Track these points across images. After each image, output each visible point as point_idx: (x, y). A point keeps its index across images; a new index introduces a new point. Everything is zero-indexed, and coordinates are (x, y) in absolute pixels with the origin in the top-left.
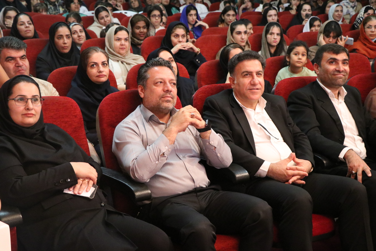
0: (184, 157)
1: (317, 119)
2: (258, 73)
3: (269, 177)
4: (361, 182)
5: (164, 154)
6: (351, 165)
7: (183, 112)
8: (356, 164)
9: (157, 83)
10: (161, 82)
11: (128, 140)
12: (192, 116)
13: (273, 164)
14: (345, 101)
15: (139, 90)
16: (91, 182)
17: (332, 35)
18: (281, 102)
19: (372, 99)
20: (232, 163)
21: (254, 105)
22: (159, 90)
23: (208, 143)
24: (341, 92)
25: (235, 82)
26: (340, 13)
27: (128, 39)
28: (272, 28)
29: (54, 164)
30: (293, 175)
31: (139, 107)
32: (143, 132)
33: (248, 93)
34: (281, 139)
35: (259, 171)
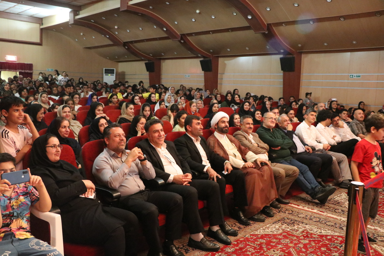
0: (132, 175)
1: (189, 152)
2: (161, 130)
3: (174, 183)
4: (216, 181)
5: (126, 174)
6: (211, 174)
7: (134, 151)
8: (213, 173)
9: (116, 136)
10: (118, 136)
11: (104, 167)
12: (139, 153)
13: (175, 176)
14: (200, 143)
15: (105, 140)
16: (93, 191)
17: (175, 111)
18: (173, 144)
19: (210, 142)
20: (156, 176)
21: (160, 146)
22: (117, 139)
23: (145, 167)
24: (198, 139)
25: (150, 136)
26: (170, 99)
27: (70, 111)
28: (145, 108)
29: (73, 181)
30: (185, 181)
31: (105, 149)
32: (111, 163)
33: (157, 140)
34: (175, 163)
35: (169, 180)
